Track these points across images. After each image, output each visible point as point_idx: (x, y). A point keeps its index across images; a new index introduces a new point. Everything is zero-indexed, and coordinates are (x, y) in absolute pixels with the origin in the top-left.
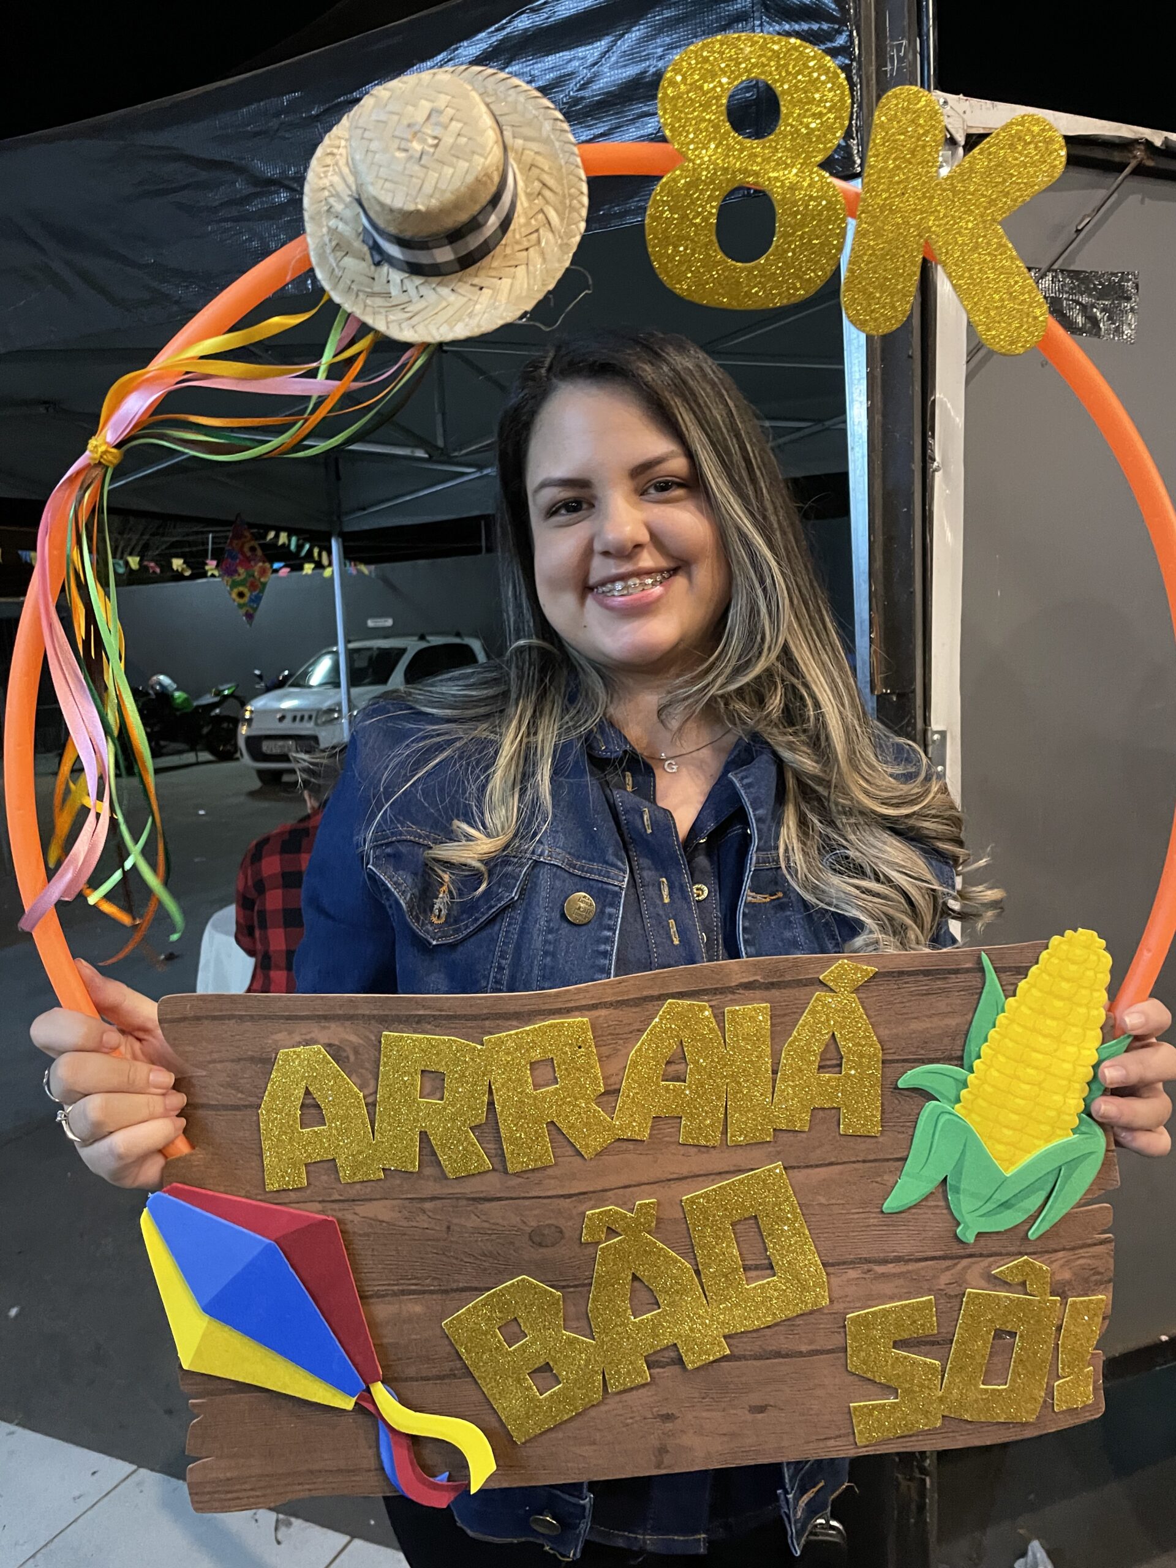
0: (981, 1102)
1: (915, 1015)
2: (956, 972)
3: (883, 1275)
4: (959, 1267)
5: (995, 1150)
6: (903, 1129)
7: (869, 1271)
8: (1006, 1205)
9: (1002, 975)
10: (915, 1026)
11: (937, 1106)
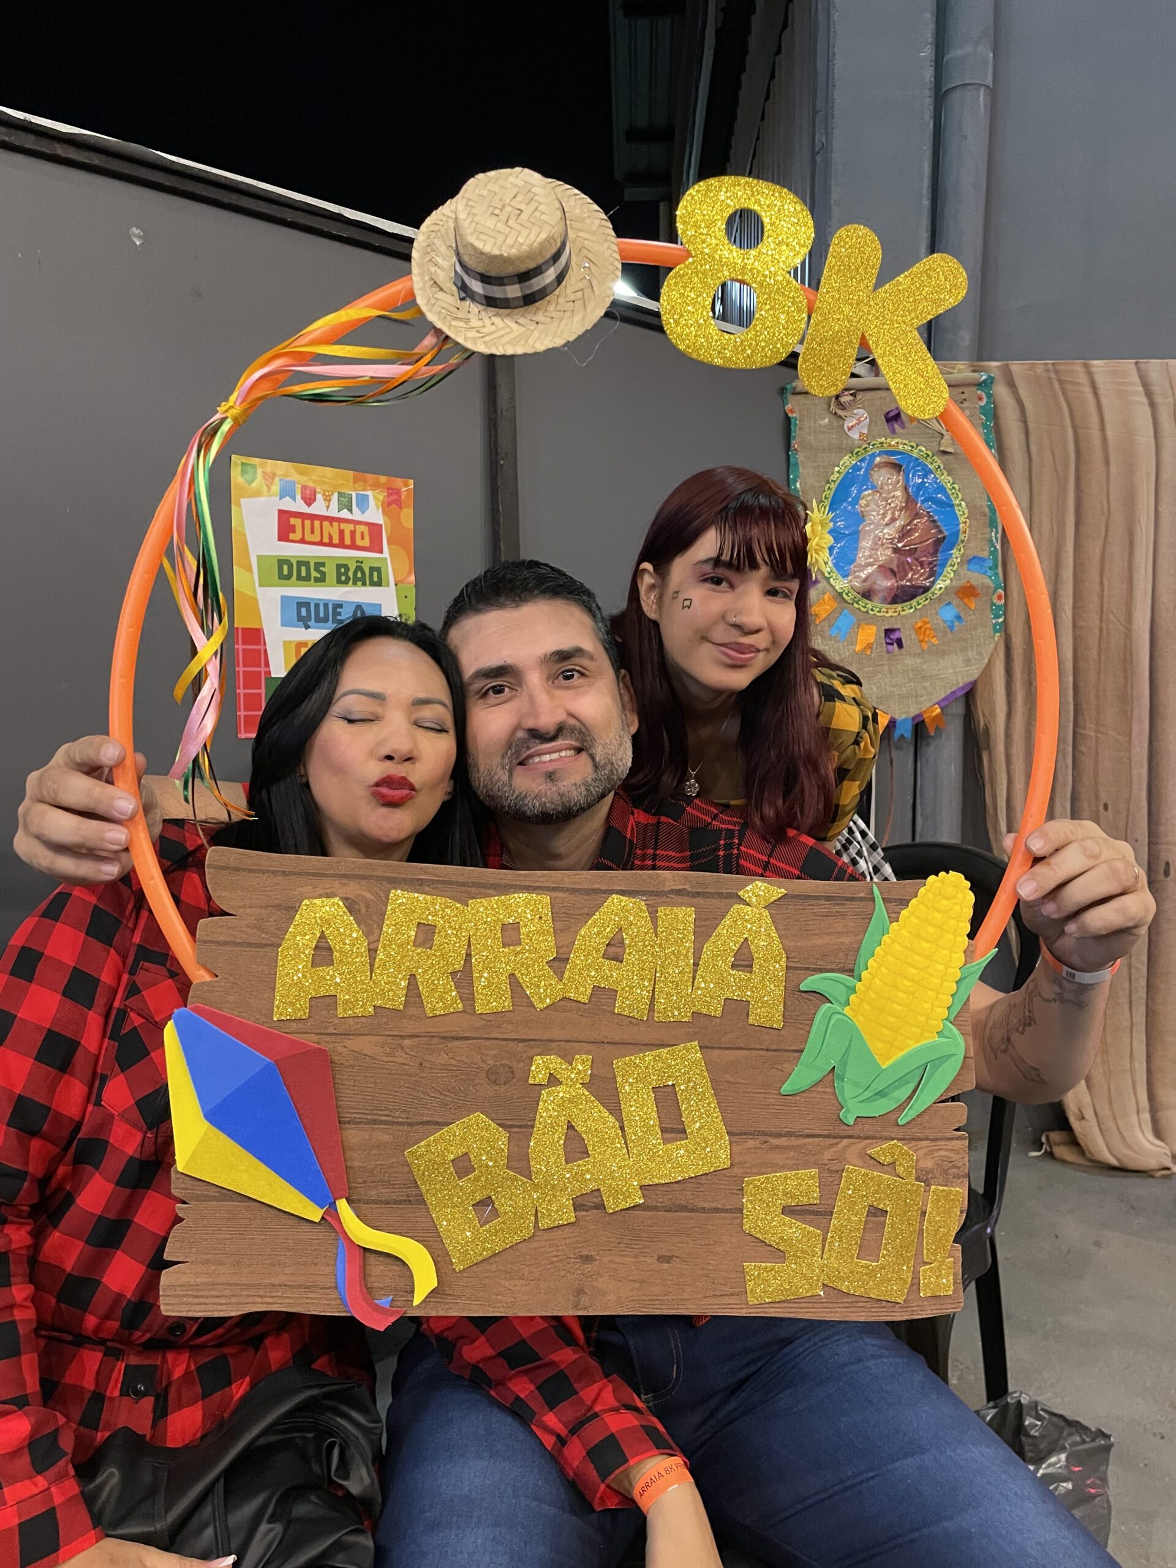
0: (866, 1006)
1: (817, 932)
2: (852, 899)
3: (777, 1147)
4: (841, 1145)
5: (876, 1046)
6: (802, 1026)
7: (766, 1142)
8: (881, 1094)
9: (888, 905)
10: (818, 941)
11: (829, 1008)
